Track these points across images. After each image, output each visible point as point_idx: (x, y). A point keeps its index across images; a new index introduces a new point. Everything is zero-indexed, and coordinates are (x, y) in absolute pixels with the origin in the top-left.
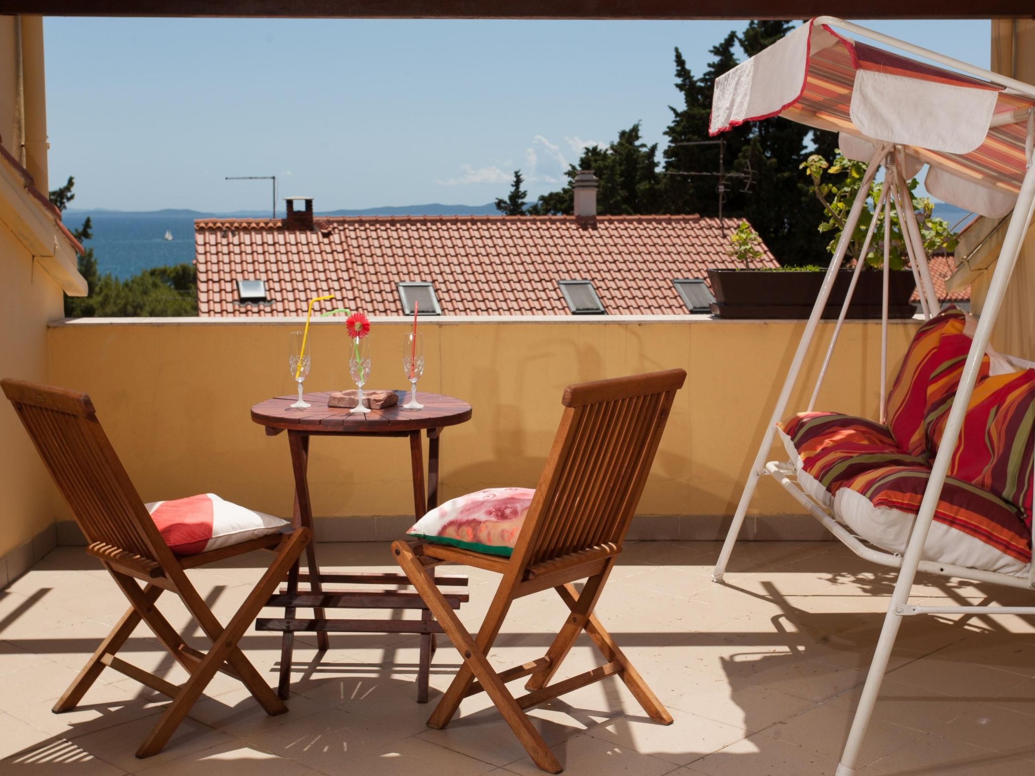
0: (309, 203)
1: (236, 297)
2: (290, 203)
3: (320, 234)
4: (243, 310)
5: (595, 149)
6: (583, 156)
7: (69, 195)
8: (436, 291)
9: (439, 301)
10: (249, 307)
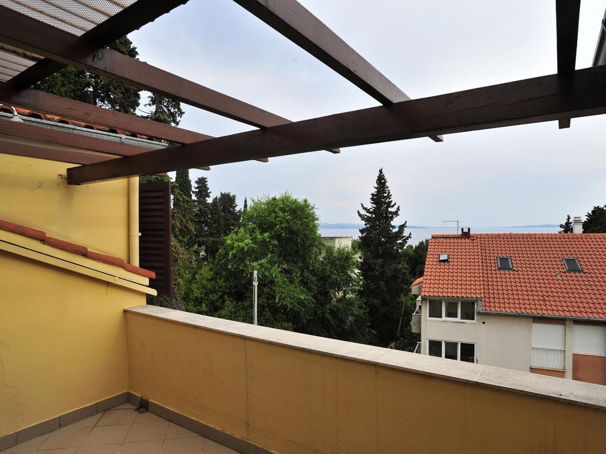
0: (469, 229)
1: (438, 260)
2: (462, 229)
3: (470, 239)
4: (440, 264)
5: (598, 207)
6: (593, 209)
7: (405, 226)
8: (511, 260)
9: (512, 264)
10: (442, 264)
